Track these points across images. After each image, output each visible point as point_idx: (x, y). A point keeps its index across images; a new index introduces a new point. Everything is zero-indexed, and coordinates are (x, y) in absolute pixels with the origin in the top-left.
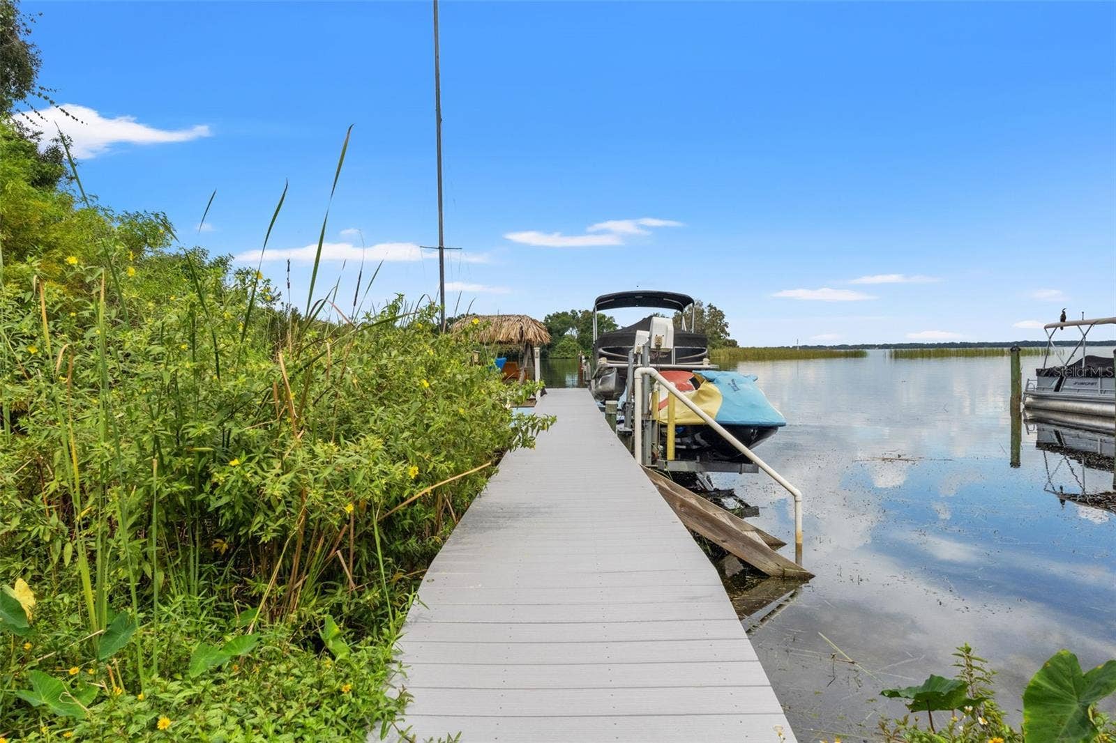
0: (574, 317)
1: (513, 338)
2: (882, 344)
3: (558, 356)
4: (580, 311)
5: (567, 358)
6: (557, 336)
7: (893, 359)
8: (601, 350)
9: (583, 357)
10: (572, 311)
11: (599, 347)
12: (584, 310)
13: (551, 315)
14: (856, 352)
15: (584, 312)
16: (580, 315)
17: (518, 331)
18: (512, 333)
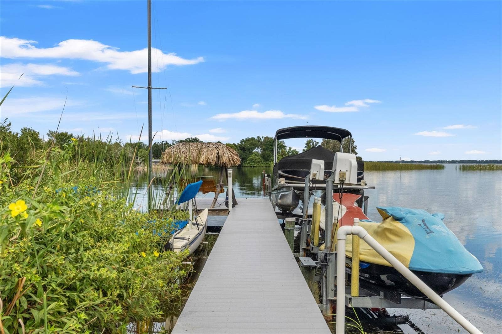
0: (259, 141)
1: (211, 161)
2: (451, 160)
3: (249, 165)
4: (263, 137)
5: (254, 167)
6: (248, 152)
7: (461, 171)
8: (280, 172)
9: (266, 175)
10: (258, 137)
11: (279, 169)
12: (265, 136)
13: (245, 139)
14: (437, 166)
15: (265, 138)
16: (262, 140)
17: (215, 156)
18: (211, 158)
